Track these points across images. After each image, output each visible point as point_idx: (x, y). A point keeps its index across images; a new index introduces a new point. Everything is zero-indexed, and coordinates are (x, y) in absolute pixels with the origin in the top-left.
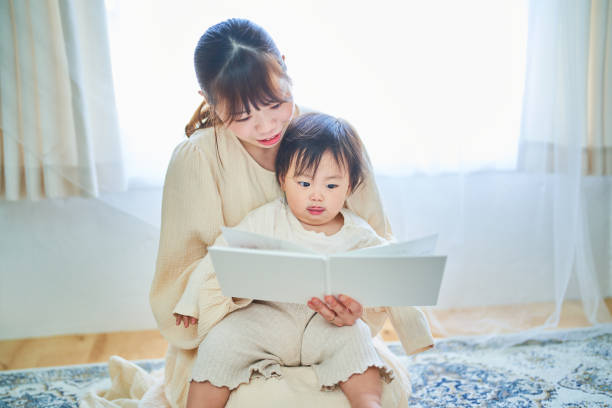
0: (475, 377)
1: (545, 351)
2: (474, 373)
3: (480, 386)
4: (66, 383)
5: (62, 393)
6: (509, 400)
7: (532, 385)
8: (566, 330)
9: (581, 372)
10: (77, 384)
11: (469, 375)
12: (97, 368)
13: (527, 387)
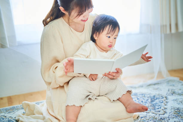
0: (141, 96)
1: (156, 86)
2: (140, 95)
3: (144, 98)
4: (5, 113)
5: (6, 117)
6: (156, 101)
7: (159, 96)
8: (159, 80)
9: (170, 91)
10: (10, 113)
11: (139, 96)
12: (14, 107)
13: (158, 97)
